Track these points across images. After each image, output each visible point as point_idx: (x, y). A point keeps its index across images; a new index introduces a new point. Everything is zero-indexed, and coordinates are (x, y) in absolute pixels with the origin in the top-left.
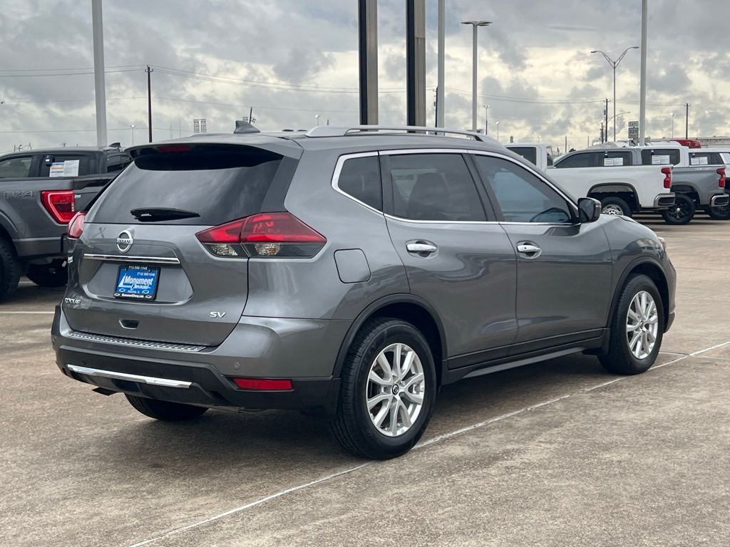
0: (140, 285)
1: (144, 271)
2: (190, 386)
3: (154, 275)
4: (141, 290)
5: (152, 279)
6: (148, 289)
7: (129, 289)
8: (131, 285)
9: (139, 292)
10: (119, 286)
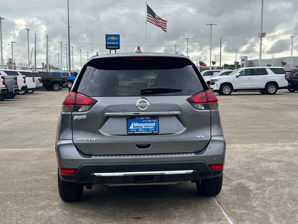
0: (146, 126)
1: (147, 119)
2: (193, 172)
3: (155, 121)
4: (148, 129)
5: (155, 123)
6: (153, 128)
7: (139, 129)
8: (140, 127)
10: (130, 128)
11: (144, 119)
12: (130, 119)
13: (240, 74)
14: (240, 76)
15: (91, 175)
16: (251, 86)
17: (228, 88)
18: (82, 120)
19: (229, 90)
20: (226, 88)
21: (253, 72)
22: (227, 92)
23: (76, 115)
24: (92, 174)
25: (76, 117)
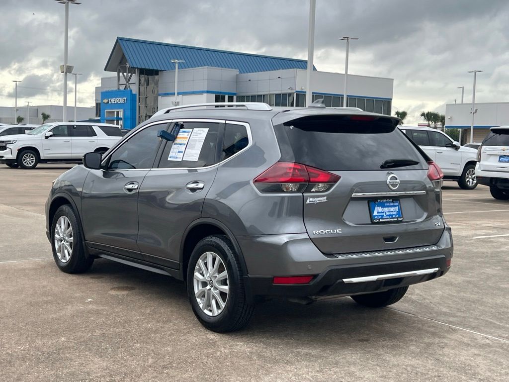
0: (390, 212)
1: (390, 202)
2: (438, 270)
3: (398, 204)
5: (397, 207)
6: (397, 214)
7: (383, 216)
8: (384, 212)
9: (391, 217)
10: (374, 214)
11: (387, 202)
12: (372, 202)
13: (51, 133)
14: (51, 136)
15: (339, 283)
16: (70, 155)
17: (32, 157)
18: (320, 204)
19: (33, 160)
20: (27, 156)
21: (72, 131)
22: (30, 163)
23: (311, 197)
24: (340, 281)
25: (311, 199)
